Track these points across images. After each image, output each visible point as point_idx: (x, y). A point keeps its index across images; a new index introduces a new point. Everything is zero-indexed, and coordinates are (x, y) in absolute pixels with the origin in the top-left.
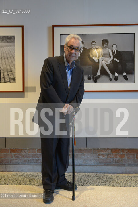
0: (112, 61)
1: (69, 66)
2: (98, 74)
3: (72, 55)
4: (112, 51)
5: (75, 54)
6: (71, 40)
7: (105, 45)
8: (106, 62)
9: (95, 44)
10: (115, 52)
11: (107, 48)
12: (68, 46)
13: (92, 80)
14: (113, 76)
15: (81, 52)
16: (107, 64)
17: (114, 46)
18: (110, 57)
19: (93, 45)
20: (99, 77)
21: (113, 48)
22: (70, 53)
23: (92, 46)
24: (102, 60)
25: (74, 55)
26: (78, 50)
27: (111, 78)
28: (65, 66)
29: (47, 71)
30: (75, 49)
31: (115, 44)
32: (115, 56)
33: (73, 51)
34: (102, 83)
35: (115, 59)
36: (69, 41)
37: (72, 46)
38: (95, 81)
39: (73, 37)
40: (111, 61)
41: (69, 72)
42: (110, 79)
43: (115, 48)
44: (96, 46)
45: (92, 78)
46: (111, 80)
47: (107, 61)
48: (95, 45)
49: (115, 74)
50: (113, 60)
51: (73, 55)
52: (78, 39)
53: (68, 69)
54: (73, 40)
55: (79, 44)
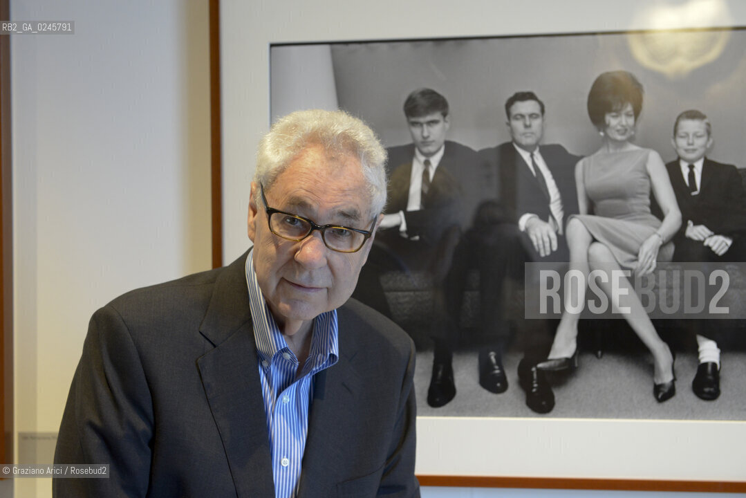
0: (671, 250)
1: (287, 356)
2: (564, 346)
3: (301, 278)
4: (673, 169)
5: (330, 265)
6: (295, 159)
7: (612, 121)
8: (624, 257)
9: (532, 116)
10: (692, 175)
11: (632, 147)
12: (270, 211)
13: (513, 392)
14: (683, 362)
15: (426, 173)
16: (633, 265)
17: (690, 126)
18: (657, 211)
19: (518, 125)
20: (568, 370)
21: (682, 143)
22: (285, 257)
23: (512, 131)
24: (594, 240)
25: (322, 279)
26: (352, 237)
27: (667, 378)
28: (259, 357)
29: (101, 416)
30: (323, 229)
31: (693, 115)
32: (692, 209)
33: (312, 249)
34: (595, 414)
35: (697, 232)
36: (282, 170)
37: (302, 204)
38: (541, 403)
39: (315, 139)
40: (663, 246)
41: (287, 398)
42: (657, 389)
43: (699, 143)
44: (543, 128)
45: (512, 376)
46: (663, 394)
47: (634, 246)
48: (536, 123)
49: (694, 351)
50: (679, 238)
51: (311, 278)
52: (354, 148)
53: (277, 377)
54: (313, 158)
55: (362, 189)
